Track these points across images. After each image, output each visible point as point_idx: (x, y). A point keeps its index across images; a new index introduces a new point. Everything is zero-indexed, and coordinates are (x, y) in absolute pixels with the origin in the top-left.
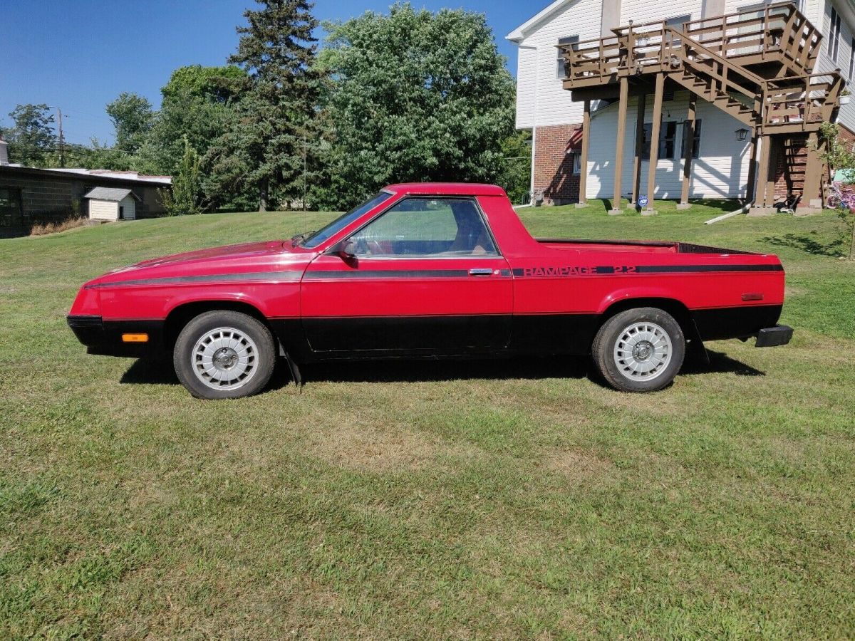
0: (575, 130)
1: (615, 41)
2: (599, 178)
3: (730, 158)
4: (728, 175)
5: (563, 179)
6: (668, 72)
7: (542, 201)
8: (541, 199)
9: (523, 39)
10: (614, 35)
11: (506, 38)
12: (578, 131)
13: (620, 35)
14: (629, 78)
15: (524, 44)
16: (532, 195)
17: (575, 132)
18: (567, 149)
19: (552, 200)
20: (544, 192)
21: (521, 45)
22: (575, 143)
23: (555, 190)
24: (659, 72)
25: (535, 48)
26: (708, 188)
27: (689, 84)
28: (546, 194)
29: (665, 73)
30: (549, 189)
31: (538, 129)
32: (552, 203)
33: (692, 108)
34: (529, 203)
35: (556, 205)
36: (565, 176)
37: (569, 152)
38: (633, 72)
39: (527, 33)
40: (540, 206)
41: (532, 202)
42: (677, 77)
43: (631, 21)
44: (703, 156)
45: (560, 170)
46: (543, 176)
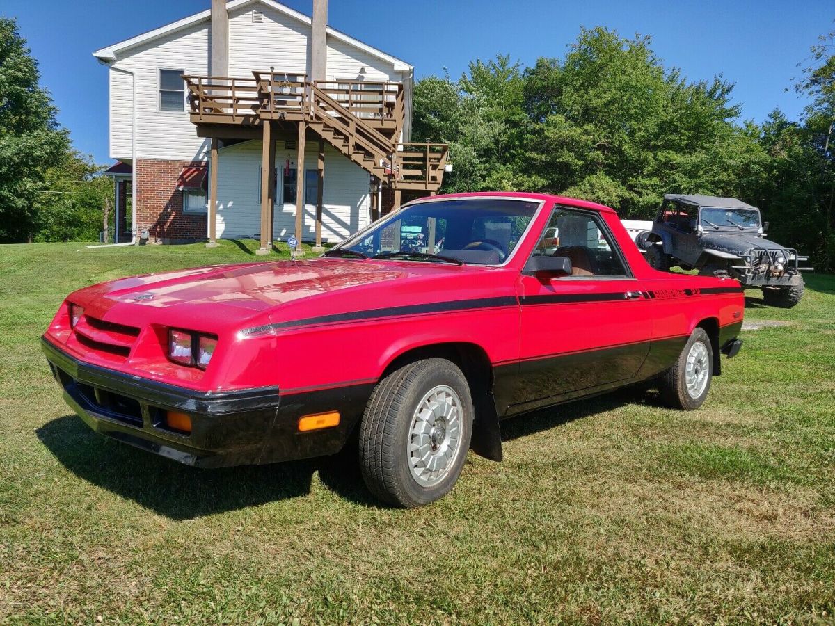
0: (184, 166)
1: (254, 84)
2: (222, 218)
3: (349, 207)
4: (348, 223)
5: (172, 218)
6: (310, 122)
7: (147, 239)
8: (146, 237)
9: (115, 61)
10: (254, 78)
11: (94, 54)
12: (187, 169)
13: (258, 79)
14: (272, 122)
15: (116, 65)
16: (134, 233)
17: (183, 170)
18: (179, 185)
19: (159, 239)
20: (149, 230)
21: (113, 66)
22: (187, 180)
23: (162, 227)
24: (302, 121)
25: (131, 74)
26: (332, 233)
27: (328, 136)
28: (152, 232)
29: (307, 123)
30: (155, 227)
31: (139, 160)
32: (159, 242)
33: (322, 158)
34: (131, 241)
35: (164, 244)
36: (174, 214)
37: (181, 189)
38: (276, 117)
39: (122, 54)
40: (145, 244)
41: (135, 240)
42: (318, 128)
43: (272, 68)
44: (327, 204)
45: (167, 207)
46: (147, 212)
